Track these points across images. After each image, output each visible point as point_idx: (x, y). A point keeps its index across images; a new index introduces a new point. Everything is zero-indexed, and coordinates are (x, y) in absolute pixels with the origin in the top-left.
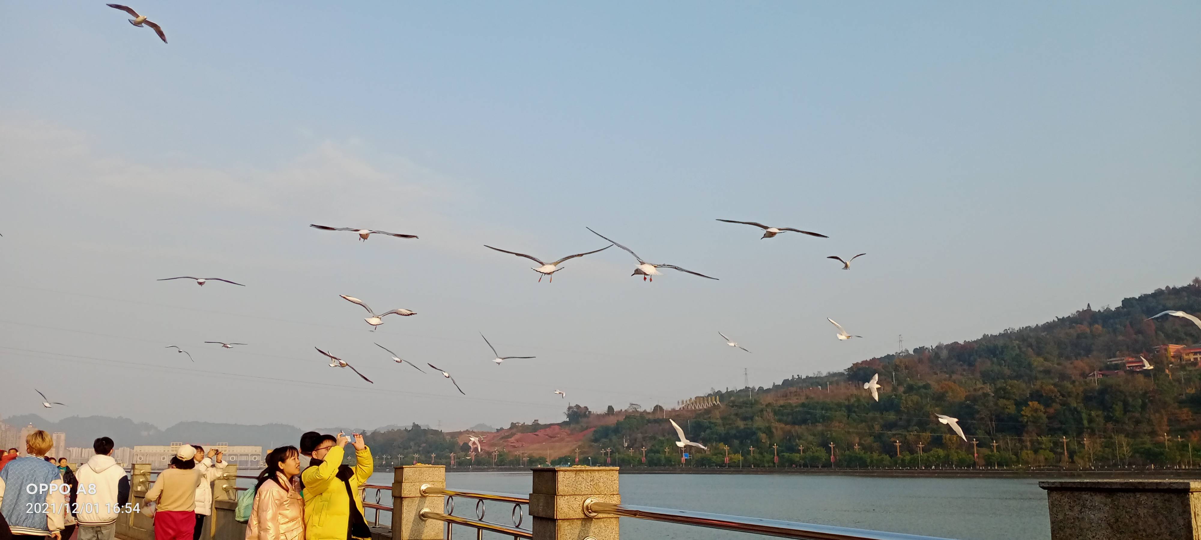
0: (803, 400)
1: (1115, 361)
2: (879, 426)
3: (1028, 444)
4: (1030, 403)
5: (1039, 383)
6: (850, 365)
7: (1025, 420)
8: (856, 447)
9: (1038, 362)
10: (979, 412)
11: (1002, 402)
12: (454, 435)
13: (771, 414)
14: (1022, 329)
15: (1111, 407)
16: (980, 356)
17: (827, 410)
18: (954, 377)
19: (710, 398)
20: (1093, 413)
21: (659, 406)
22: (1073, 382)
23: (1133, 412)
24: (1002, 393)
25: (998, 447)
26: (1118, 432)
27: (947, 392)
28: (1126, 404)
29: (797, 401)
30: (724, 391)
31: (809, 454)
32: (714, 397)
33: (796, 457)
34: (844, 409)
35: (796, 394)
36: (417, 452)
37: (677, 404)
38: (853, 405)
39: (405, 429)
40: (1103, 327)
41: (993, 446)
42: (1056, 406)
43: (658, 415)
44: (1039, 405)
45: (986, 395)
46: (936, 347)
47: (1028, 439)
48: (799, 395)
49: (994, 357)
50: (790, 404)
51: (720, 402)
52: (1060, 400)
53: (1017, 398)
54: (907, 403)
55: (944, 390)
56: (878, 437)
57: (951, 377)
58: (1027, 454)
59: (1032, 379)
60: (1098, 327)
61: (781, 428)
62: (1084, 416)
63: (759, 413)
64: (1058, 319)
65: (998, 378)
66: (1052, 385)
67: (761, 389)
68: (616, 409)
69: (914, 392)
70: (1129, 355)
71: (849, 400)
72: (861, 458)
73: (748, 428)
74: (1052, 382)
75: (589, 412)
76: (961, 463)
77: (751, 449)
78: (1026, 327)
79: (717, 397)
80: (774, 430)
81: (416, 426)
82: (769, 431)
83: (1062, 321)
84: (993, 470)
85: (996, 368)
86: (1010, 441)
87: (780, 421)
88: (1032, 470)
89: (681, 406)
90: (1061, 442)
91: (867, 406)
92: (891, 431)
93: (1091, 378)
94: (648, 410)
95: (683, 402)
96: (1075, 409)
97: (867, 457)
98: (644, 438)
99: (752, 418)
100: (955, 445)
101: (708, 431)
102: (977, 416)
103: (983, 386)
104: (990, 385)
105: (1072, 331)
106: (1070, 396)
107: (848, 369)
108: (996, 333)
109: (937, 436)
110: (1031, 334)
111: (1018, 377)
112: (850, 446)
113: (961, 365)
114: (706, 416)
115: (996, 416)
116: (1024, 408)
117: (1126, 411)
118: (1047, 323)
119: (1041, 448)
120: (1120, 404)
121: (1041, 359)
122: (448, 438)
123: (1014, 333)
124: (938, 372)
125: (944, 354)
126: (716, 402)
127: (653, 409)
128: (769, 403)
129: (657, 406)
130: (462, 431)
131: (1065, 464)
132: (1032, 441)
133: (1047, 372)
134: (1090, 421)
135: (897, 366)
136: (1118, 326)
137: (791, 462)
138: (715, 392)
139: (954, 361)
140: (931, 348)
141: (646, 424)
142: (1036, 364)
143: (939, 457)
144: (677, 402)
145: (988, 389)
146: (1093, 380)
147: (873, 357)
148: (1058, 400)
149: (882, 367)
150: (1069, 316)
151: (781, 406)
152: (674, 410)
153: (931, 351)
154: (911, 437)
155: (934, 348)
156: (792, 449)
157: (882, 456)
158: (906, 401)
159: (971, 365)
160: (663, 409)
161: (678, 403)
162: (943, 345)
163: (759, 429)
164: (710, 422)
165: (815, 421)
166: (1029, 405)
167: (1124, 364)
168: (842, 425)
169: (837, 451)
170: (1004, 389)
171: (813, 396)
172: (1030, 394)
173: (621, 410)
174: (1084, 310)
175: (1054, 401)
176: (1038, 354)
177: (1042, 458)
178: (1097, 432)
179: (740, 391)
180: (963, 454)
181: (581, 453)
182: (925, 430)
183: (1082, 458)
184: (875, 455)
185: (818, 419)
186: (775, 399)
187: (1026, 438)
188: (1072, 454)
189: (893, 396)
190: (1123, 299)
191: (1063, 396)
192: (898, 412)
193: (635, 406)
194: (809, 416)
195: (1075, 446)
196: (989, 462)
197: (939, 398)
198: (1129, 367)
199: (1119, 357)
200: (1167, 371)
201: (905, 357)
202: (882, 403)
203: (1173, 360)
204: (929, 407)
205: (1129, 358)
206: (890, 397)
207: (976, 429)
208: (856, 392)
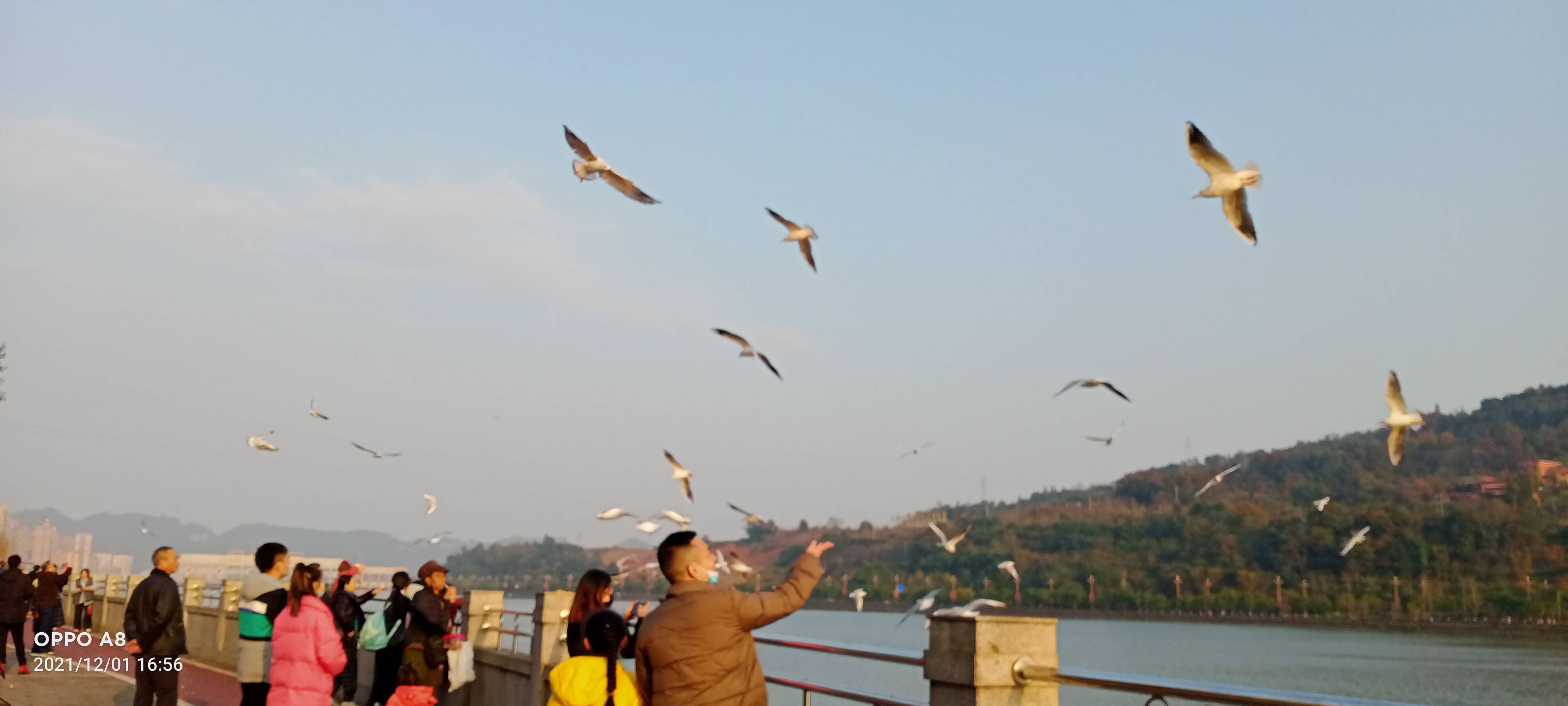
0: (1056, 519)
1: (1468, 480)
2: (1154, 556)
3: (1349, 586)
5: (1366, 506)
6: (1120, 477)
8: (1124, 583)
9: (1367, 479)
10: (1286, 542)
11: (1317, 530)
12: (598, 552)
13: (1014, 538)
14: (1348, 435)
15: (1459, 541)
16: (1292, 470)
17: (1086, 534)
18: (1257, 495)
19: (934, 513)
20: (1435, 549)
21: (868, 523)
22: (1411, 507)
23: (1488, 548)
24: (1317, 520)
25: (1309, 590)
26: (1466, 573)
27: (1245, 515)
28: (1478, 537)
29: (1048, 521)
30: (953, 504)
31: (1062, 591)
32: (940, 513)
33: (1045, 594)
34: (1109, 533)
35: (1049, 512)
36: (550, 572)
37: (891, 521)
38: (1121, 528)
39: (533, 542)
40: (1455, 435)
41: (1303, 587)
42: (1388, 537)
43: (866, 535)
45: (1296, 521)
46: (1235, 455)
47: (1349, 579)
48: (1052, 513)
49: (1310, 471)
50: (1039, 525)
51: (947, 519)
52: (1393, 529)
53: (1337, 526)
54: (1192, 529)
55: (1242, 512)
56: (1153, 572)
57: (1252, 495)
58: (1347, 599)
59: (1358, 501)
60: (1448, 436)
61: (1026, 556)
62: (1423, 551)
63: (998, 536)
66: (1384, 510)
67: (1002, 504)
68: (811, 524)
69: (1203, 514)
70: (1487, 473)
71: (1116, 522)
72: (1129, 598)
73: (983, 555)
74: (1383, 505)
75: (775, 528)
76: (1259, 608)
77: (986, 581)
78: (1354, 434)
79: (945, 512)
84: (1301, 618)
85: (1312, 485)
86: (1325, 581)
87: (1025, 546)
88: (1352, 619)
89: (896, 524)
90: (1392, 585)
91: (1140, 531)
92: (1170, 564)
93: (1435, 502)
94: (853, 528)
95: (898, 518)
96: (1412, 542)
97: (1137, 596)
98: (846, 564)
99: (988, 542)
100: (1253, 585)
101: (930, 557)
102: (1283, 548)
103: (1293, 508)
104: (1303, 507)
105: (1413, 440)
106: (1406, 525)
107: (1118, 481)
108: (1314, 439)
109: (1230, 571)
110: (1360, 443)
111: (1339, 498)
112: (1116, 582)
113: (1266, 480)
114: (928, 538)
115: (1308, 549)
117: (1478, 546)
119: (1366, 593)
120: (1471, 538)
121: (1370, 476)
123: (1339, 440)
124: (1235, 489)
126: (943, 520)
127: (859, 526)
128: (1012, 524)
129: (864, 523)
131: (1396, 613)
132: (1354, 584)
133: (1378, 492)
134: (1432, 558)
135: (1181, 479)
136: (1474, 435)
137: (1038, 601)
138: (941, 506)
139: (1257, 474)
140: (1228, 456)
141: (850, 546)
142: (1363, 481)
143: (1231, 599)
144: (891, 519)
145: (1300, 512)
146: (1437, 505)
147: (1152, 467)
148: (1389, 530)
149: (1162, 480)
151: (1027, 527)
152: (886, 529)
153: (1228, 460)
154: (1196, 572)
155: (1231, 456)
156: (1041, 584)
157: (1157, 596)
158: (1191, 525)
160: (873, 527)
161: (893, 519)
162: (1243, 452)
163: (998, 556)
165: (1070, 548)
167: (1479, 485)
168: (1106, 555)
169: (1099, 588)
171: (1069, 515)
172: (1354, 520)
173: (818, 525)
174: (1432, 412)
175: (1384, 531)
176: (1368, 469)
177: (1365, 605)
178: (1439, 574)
179: (975, 506)
180: (1263, 597)
182: (1213, 564)
183: (1418, 606)
184: (1148, 596)
185: (1075, 546)
186: (1020, 518)
187: (1346, 578)
188: (1405, 600)
189: (1175, 518)
190: (1484, 399)
191: (1397, 524)
192: (1181, 539)
193: (836, 521)
194: (1063, 541)
195: (1409, 591)
196: (1296, 607)
197: (1235, 523)
198: (1486, 489)
199: (1473, 475)
200: (1535, 496)
201: (1192, 468)
202: (1159, 527)
203: (1543, 481)
204: (1220, 534)
205: (1487, 477)
206: (1170, 519)
207: (1282, 565)
208: (1125, 511)
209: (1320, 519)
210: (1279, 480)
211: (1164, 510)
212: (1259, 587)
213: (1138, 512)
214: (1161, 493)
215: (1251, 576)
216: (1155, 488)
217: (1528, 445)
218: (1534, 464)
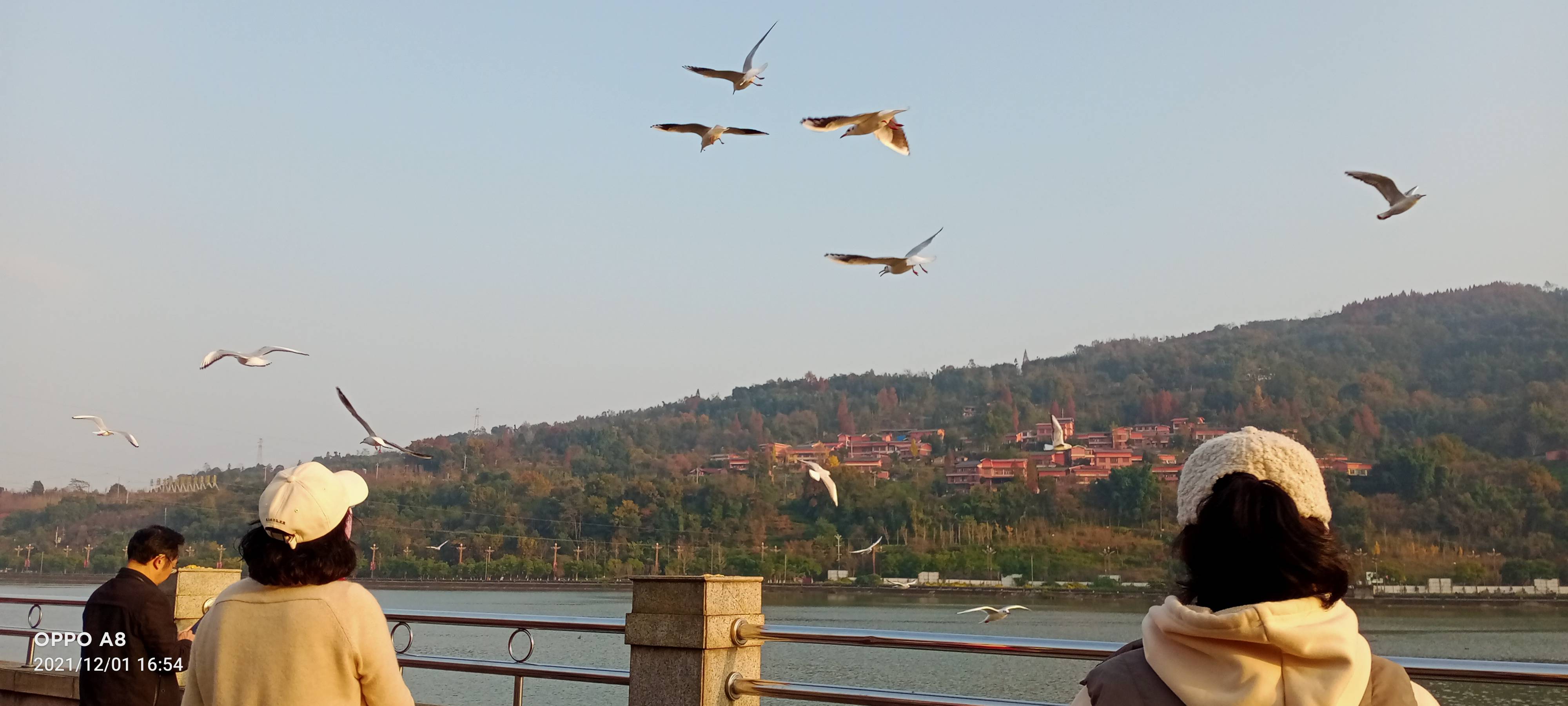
1: (719, 457)
2: (439, 524)
3: (617, 551)
4: (624, 502)
5: (637, 478)
7: (617, 522)
8: (407, 551)
9: (637, 454)
10: (565, 510)
11: (593, 499)
14: (622, 412)
15: (710, 511)
16: (572, 442)
18: (539, 466)
19: (202, 477)
20: (691, 517)
21: (120, 485)
22: (673, 480)
23: (732, 517)
24: (594, 489)
25: (582, 554)
26: (714, 538)
27: (529, 485)
28: (726, 508)
30: (224, 468)
32: (209, 477)
34: (395, 500)
37: (149, 484)
38: (408, 496)
40: (710, 417)
41: (577, 553)
42: (653, 507)
43: (117, 498)
44: (634, 505)
45: (575, 490)
46: (521, 427)
47: (617, 544)
49: (589, 444)
51: (217, 484)
52: (657, 499)
53: (611, 496)
54: (478, 496)
55: (526, 481)
56: (437, 539)
57: (535, 465)
58: (615, 563)
59: (631, 472)
60: (705, 417)
62: (681, 519)
64: (664, 404)
65: (591, 470)
66: (651, 482)
68: (48, 487)
69: (489, 482)
70: (734, 452)
71: (403, 489)
72: (411, 566)
74: (650, 477)
76: (537, 573)
78: (627, 412)
79: (214, 476)
83: (668, 406)
84: (573, 582)
85: (590, 457)
86: (596, 547)
88: (617, 583)
89: (155, 487)
90: (652, 550)
91: (427, 498)
92: (455, 531)
93: (692, 475)
94: (101, 491)
96: (672, 510)
97: (420, 564)
98: (90, 533)
100: (531, 551)
101: (195, 525)
102: (562, 516)
103: (572, 479)
104: (581, 477)
105: (677, 420)
106: (668, 495)
108: (593, 415)
109: (511, 538)
110: (634, 420)
111: (613, 470)
112: (398, 550)
113: (549, 452)
114: (194, 504)
115: (584, 517)
116: (617, 508)
117: (725, 516)
118: (651, 408)
119: (631, 557)
120: (720, 507)
121: (641, 451)
123: (614, 416)
124: (520, 459)
125: (530, 436)
126: (212, 484)
127: (109, 489)
129: (116, 485)
132: (620, 548)
133: (646, 465)
134: (687, 526)
135: (470, 448)
136: (725, 418)
138: (209, 469)
139: (541, 445)
140: (514, 428)
141: (96, 512)
142: (634, 455)
143: (511, 565)
144: (150, 482)
145: (578, 482)
146: (694, 478)
147: (439, 435)
148: (655, 500)
149: (451, 448)
150: (676, 402)
152: (142, 493)
153: (513, 432)
154: (478, 540)
155: (517, 428)
157: (439, 564)
158: (478, 493)
159: (560, 452)
160: (126, 491)
161: (152, 482)
162: (529, 424)
164: (199, 512)
166: (623, 504)
167: (728, 462)
168: (390, 522)
169: (380, 557)
170: (597, 484)
172: (626, 491)
173: (56, 489)
174: (693, 396)
175: (651, 501)
176: (639, 445)
177: (629, 568)
178: (692, 539)
179: (249, 469)
180: (540, 562)
182: (496, 531)
183: (674, 569)
184: (431, 562)
187: (615, 543)
188: (663, 564)
189: (462, 487)
190: (734, 388)
191: (661, 495)
192: (466, 506)
193: (80, 483)
195: (667, 556)
196: (569, 572)
197: (519, 491)
198: (733, 465)
199: (722, 453)
200: (770, 472)
201: (481, 436)
202: (446, 495)
203: (777, 460)
204: (505, 502)
205: (734, 455)
206: (457, 487)
207: (559, 532)
208: (413, 479)
209: (597, 489)
211: (451, 477)
212: (537, 553)
213: (426, 479)
214: (450, 462)
215: (530, 542)
216: (444, 456)
217: (767, 429)
218: (771, 445)
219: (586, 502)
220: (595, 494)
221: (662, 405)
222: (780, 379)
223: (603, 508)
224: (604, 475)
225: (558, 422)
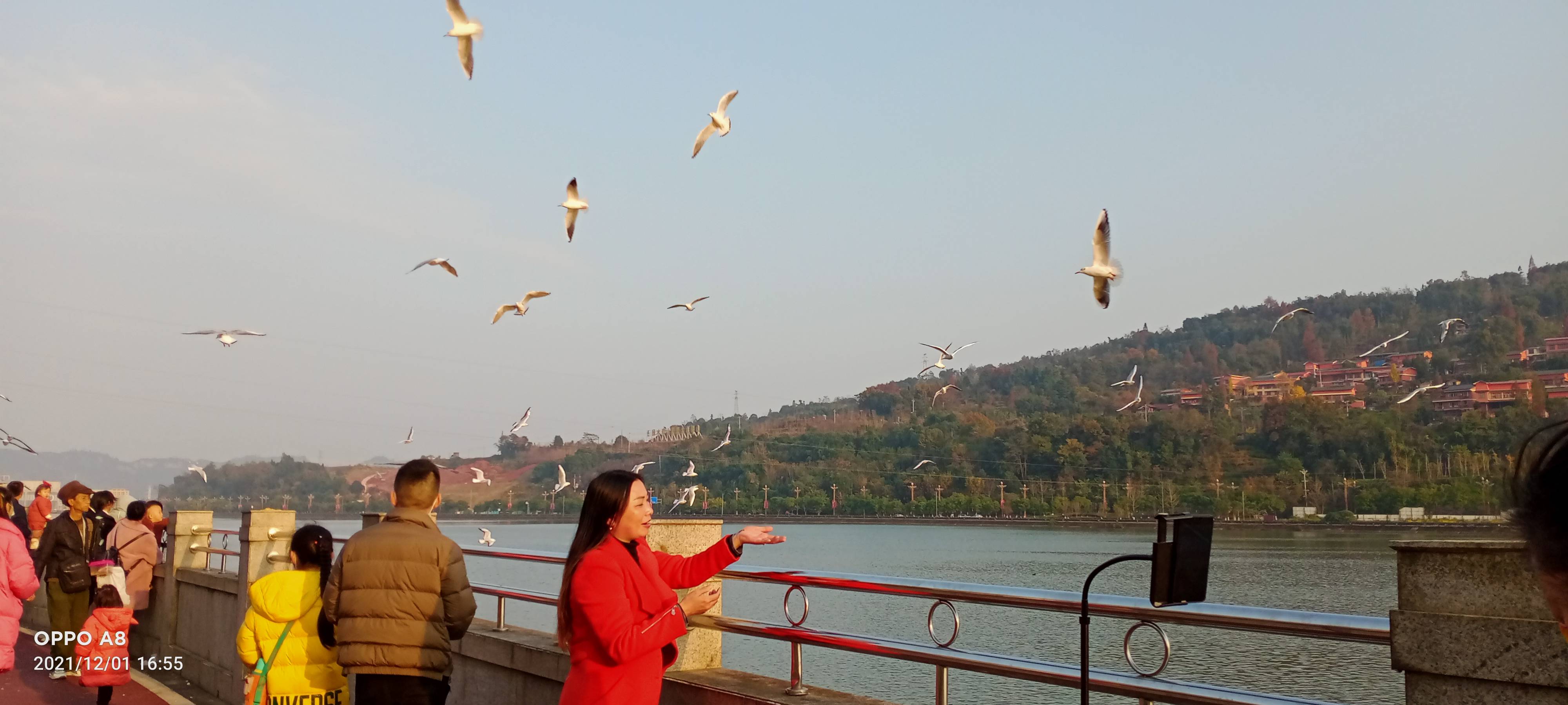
0: (803, 431)
1: (1171, 392)
2: (892, 464)
3: (1063, 489)
4: (1068, 440)
5: (1080, 417)
6: (863, 390)
7: (1062, 461)
8: (863, 490)
9: (1082, 392)
10: (1010, 449)
11: (1037, 438)
12: (340, 470)
13: (764, 449)
14: (1067, 351)
15: (1160, 448)
16: (1016, 383)
17: (831, 445)
18: (985, 407)
19: (688, 428)
20: (1139, 454)
21: (623, 437)
23: (1184, 453)
24: (1037, 428)
25: (1029, 492)
26: (1164, 476)
27: (974, 425)
28: (1177, 444)
29: (796, 432)
30: (706, 419)
31: (807, 498)
32: (694, 427)
33: (790, 501)
34: (852, 443)
35: (797, 424)
36: (289, 492)
37: (647, 435)
38: (863, 438)
39: (270, 461)
40: (1160, 351)
41: (1023, 491)
42: (1099, 445)
43: (622, 449)
44: (1078, 443)
45: (1019, 430)
46: (968, 369)
47: (1063, 483)
48: (799, 425)
49: (1033, 384)
50: (788, 437)
51: (701, 432)
52: (1103, 437)
53: (1055, 434)
54: (926, 438)
55: (970, 422)
56: (890, 479)
57: (980, 406)
58: (1062, 501)
59: (1076, 411)
60: (1154, 352)
61: (775, 467)
62: (1129, 457)
63: (749, 448)
64: (1111, 340)
65: (1035, 410)
66: (1096, 420)
67: (753, 416)
68: (566, 440)
69: (937, 424)
70: (1186, 386)
71: (858, 433)
72: (868, 504)
73: (734, 466)
74: (1096, 415)
75: (529, 443)
76: (985, 510)
77: (737, 491)
78: (1073, 350)
79: (698, 426)
80: (766, 469)
81: (287, 459)
82: (759, 471)
83: (1114, 342)
84: (1021, 519)
85: (1034, 397)
86: (1042, 485)
87: (773, 457)
88: (1065, 520)
89: (651, 437)
90: (1100, 488)
91: (880, 440)
92: (905, 471)
93: (1141, 412)
94: (608, 442)
95: (654, 432)
96: (1119, 448)
97: (875, 502)
99: (739, 454)
100: (979, 489)
102: (1007, 455)
103: (1017, 419)
104: (1026, 417)
105: (1124, 355)
106: (1114, 433)
107: (860, 394)
108: (1037, 355)
109: (959, 477)
110: (1079, 358)
111: (1057, 410)
112: (856, 490)
113: (993, 393)
114: (682, 451)
115: (1028, 456)
116: (1061, 446)
117: (1176, 452)
118: (1098, 344)
119: (1078, 495)
120: (1170, 443)
121: (1086, 388)
122: (332, 474)
123: (1059, 355)
124: (966, 401)
125: (975, 379)
126: (697, 433)
127: (614, 440)
128: (762, 436)
129: (620, 437)
130: (352, 465)
131: (1103, 513)
132: (1067, 486)
133: (1092, 403)
134: (1136, 463)
135: (918, 392)
136: (1177, 351)
137: (785, 508)
138: (695, 419)
139: (985, 387)
140: (959, 371)
141: (605, 460)
142: (1079, 393)
143: (960, 503)
144: (646, 433)
145: (1022, 422)
146: (1142, 415)
147: (892, 381)
148: (1100, 438)
149: (900, 393)
150: (1123, 337)
151: (776, 439)
152: (642, 442)
153: (959, 374)
154: (929, 479)
155: (963, 371)
156: (787, 492)
157: (894, 501)
158: (926, 435)
160: (628, 441)
161: (648, 433)
162: (974, 367)
163: (748, 466)
165: (816, 458)
166: (1067, 442)
167: (1179, 397)
168: (848, 463)
169: (841, 495)
170: (1040, 423)
171: (815, 426)
172: (1070, 429)
173: (573, 442)
174: (1140, 330)
175: (1096, 439)
176: (1084, 383)
177: (1077, 506)
178: (1142, 477)
179: (728, 419)
180: (988, 500)
181: (516, 496)
182: (944, 470)
183: (1123, 507)
184: (885, 501)
185: (820, 456)
186: (769, 430)
187: (1061, 482)
188: (1111, 501)
189: (911, 429)
190: (1185, 319)
191: (1107, 433)
192: (916, 447)
193: (591, 436)
194: (810, 451)
195: (1116, 493)
196: (1017, 509)
197: (965, 432)
198: (1185, 400)
199: (1174, 388)
200: (1226, 407)
201: (928, 381)
202: (897, 437)
203: (1234, 393)
204: (951, 443)
205: (1185, 390)
206: (907, 430)
207: (1005, 471)
208: (867, 423)
209: (1040, 427)
210: (1006, 393)
211: (901, 421)
212: (984, 491)
213: (879, 423)
214: (899, 406)
215: (977, 481)
216: (894, 401)
217: (1223, 361)
218: (1226, 378)
219: (1030, 441)
220: (1038, 434)
221: (1108, 341)
222: (1236, 307)
223: (1047, 447)
224: (1047, 414)
225: (1003, 364)
